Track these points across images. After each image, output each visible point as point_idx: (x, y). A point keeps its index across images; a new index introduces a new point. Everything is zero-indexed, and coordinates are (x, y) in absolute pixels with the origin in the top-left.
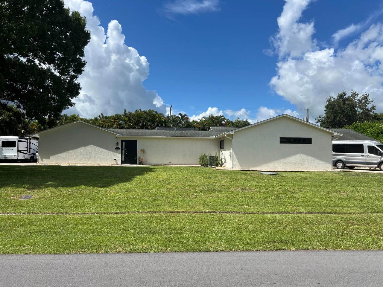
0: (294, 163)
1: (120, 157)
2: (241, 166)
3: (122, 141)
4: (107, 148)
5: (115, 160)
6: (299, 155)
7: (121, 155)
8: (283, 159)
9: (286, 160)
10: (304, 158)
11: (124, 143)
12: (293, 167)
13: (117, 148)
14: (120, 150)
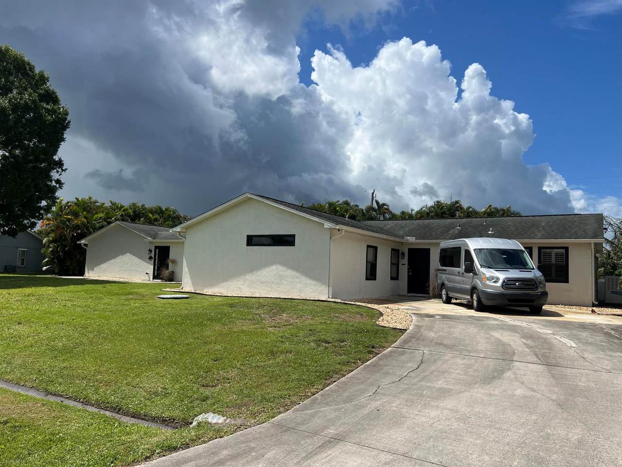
0: (266, 282)
1: (152, 270)
2: (193, 285)
3: (156, 247)
4: (141, 258)
5: (147, 273)
6: (274, 267)
7: (153, 267)
8: (250, 275)
9: (254, 276)
10: (282, 273)
11: (157, 250)
12: (264, 290)
13: (150, 258)
14: (153, 260)
